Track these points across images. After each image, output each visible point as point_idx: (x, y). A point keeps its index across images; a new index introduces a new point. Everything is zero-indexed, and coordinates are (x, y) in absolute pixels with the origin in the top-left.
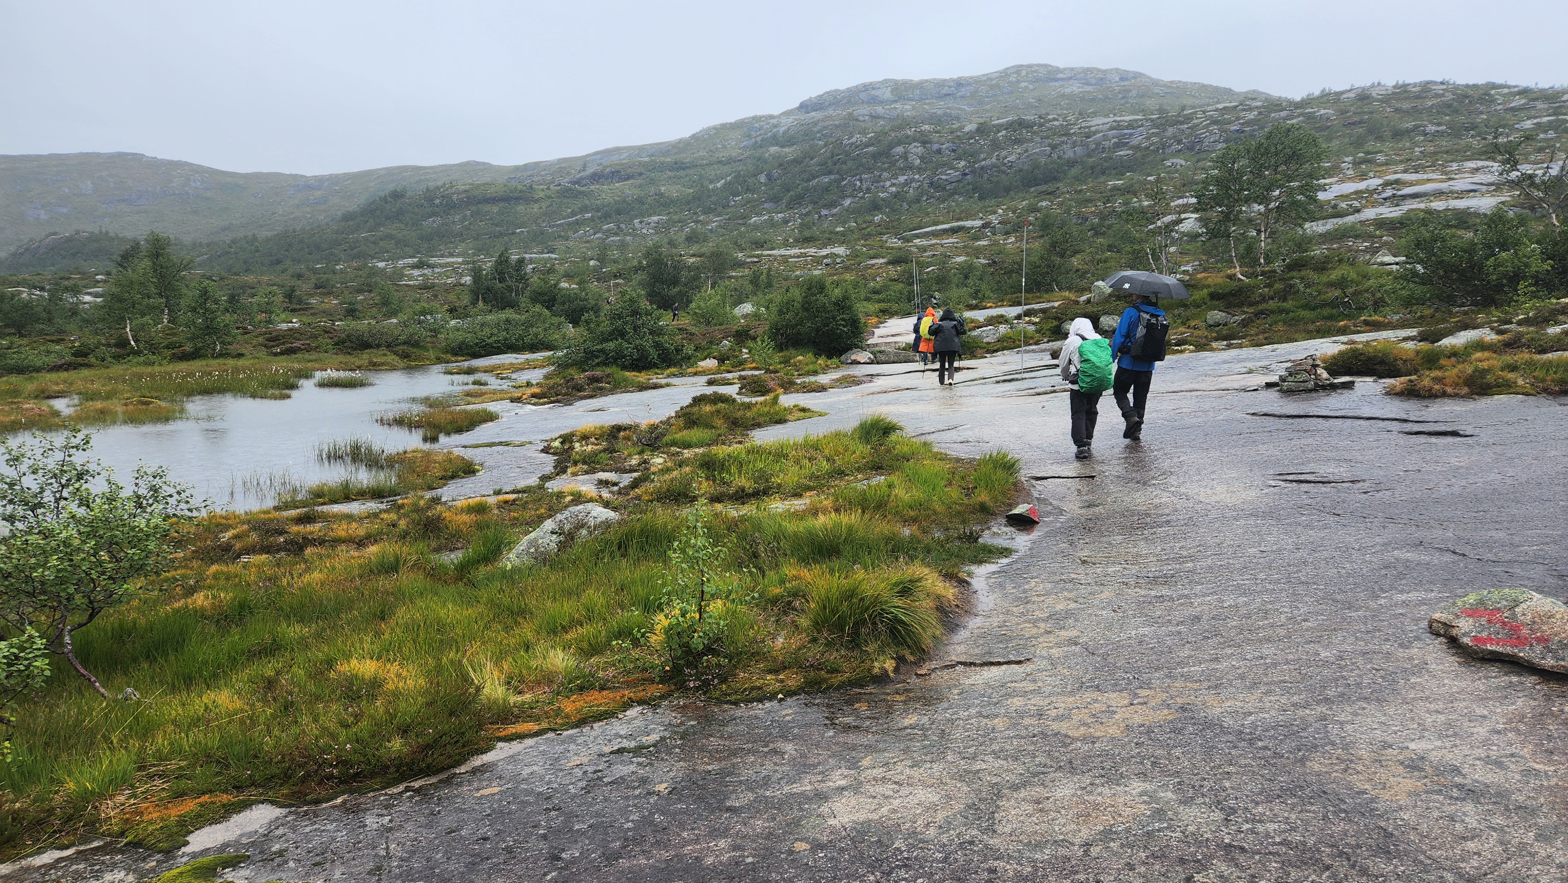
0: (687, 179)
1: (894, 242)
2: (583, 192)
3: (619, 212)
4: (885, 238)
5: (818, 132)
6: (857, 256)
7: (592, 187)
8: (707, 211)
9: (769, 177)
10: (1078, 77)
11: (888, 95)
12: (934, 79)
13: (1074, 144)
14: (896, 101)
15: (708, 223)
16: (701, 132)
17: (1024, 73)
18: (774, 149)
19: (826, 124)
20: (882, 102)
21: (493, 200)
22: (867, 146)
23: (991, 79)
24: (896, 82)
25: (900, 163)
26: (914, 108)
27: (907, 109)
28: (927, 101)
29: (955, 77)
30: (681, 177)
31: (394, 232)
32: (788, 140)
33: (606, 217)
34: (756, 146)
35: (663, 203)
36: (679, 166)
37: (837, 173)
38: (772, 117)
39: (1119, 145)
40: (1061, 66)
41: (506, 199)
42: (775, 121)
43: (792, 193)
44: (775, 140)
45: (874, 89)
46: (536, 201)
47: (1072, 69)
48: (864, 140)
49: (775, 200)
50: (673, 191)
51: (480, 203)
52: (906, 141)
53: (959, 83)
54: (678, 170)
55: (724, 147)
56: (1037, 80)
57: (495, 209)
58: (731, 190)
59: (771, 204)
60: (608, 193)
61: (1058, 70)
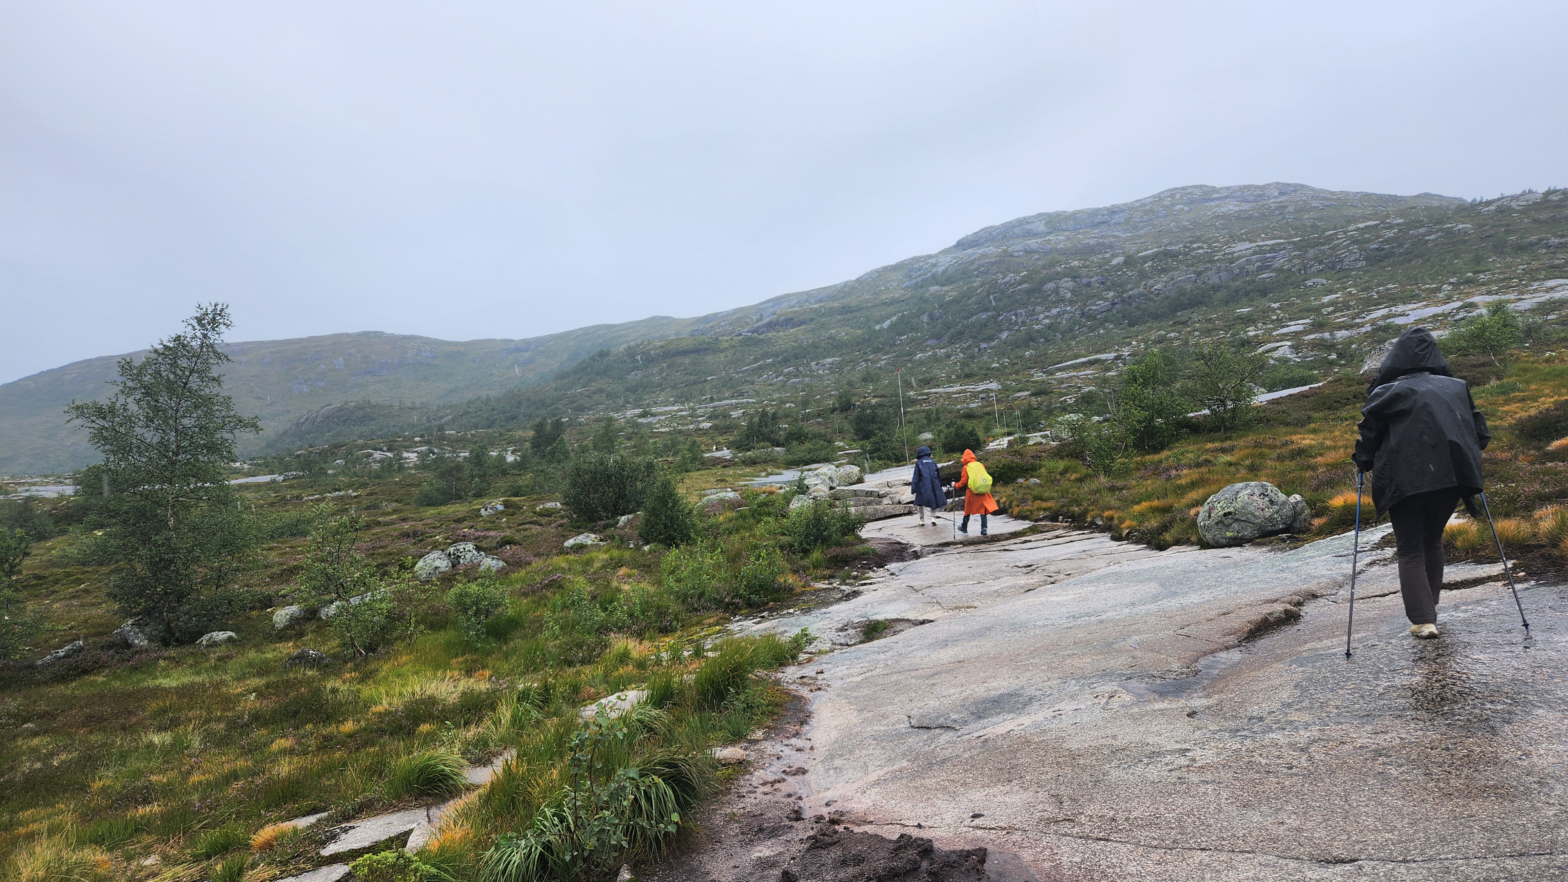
0: (855, 321)
1: (1039, 376)
2: (762, 340)
3: (796, 357)
4: (1033, 371)
5: (974, 270)
6: (1007, 390)
7: (770, 335)
8: (876, 351)
9: (931, 316)
10: (1234, 195)
11: (1042, 228)
12: (1088, 209)
13: (1219, 270)
14: (1050, 233)
15: (877, 361)
16: (864, 275)
17: (1178, 196)
18: (934, 289)
19: (983, 261)
20: (1036, 235)
21: (684, 353)
22: (1020, 284)
23: (1145, 205)
24: (1049, 215)
25: (1053, 298)
26: (1068, 239)
27: (1060, 240)
28: (1081, 231)
29: (1108, 205)
30: (848, 320)
31: (604, 386)
32: (946, 279)
33: (785, 362)
34: (917, 286)
35: (836, 346)
36: (846, 310)
37: (994, 310)
38: (930, 257)
39: (1261, 269)
40: (1218, 185)
41: (695, 351)
42: (933, 261)
43: (952, 330)
44: (935, 280)
45: (1028, 223)
46: (722, 351)
47: (1228, 188)
48: (1018, 278)
49: (938, 337)
50: (842, 334)
51: (674, 356)
52: (1058, 276)
53: (1113, 211)
54: (846, 313)
55: (887, 289)
56: (1192, 202)
57: (687, 360)
58: (897, 329)
59: (934, 341)
60: (784, 338)
61: (1214, 190)
